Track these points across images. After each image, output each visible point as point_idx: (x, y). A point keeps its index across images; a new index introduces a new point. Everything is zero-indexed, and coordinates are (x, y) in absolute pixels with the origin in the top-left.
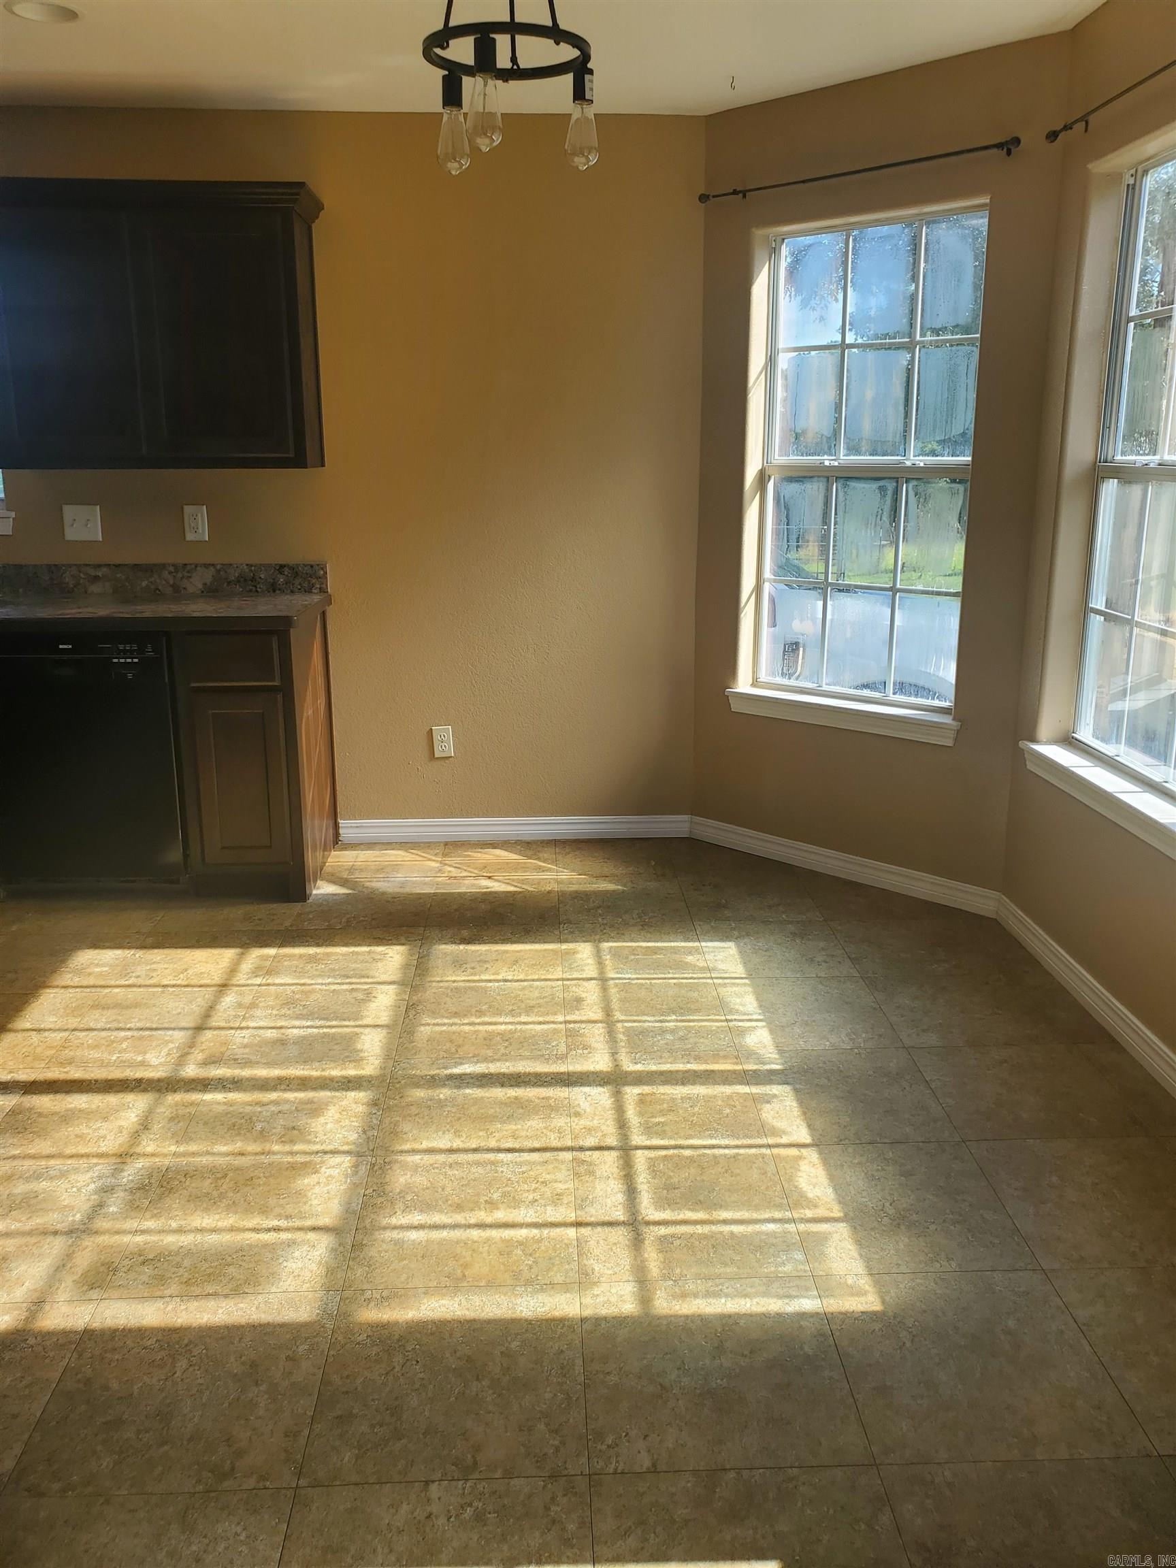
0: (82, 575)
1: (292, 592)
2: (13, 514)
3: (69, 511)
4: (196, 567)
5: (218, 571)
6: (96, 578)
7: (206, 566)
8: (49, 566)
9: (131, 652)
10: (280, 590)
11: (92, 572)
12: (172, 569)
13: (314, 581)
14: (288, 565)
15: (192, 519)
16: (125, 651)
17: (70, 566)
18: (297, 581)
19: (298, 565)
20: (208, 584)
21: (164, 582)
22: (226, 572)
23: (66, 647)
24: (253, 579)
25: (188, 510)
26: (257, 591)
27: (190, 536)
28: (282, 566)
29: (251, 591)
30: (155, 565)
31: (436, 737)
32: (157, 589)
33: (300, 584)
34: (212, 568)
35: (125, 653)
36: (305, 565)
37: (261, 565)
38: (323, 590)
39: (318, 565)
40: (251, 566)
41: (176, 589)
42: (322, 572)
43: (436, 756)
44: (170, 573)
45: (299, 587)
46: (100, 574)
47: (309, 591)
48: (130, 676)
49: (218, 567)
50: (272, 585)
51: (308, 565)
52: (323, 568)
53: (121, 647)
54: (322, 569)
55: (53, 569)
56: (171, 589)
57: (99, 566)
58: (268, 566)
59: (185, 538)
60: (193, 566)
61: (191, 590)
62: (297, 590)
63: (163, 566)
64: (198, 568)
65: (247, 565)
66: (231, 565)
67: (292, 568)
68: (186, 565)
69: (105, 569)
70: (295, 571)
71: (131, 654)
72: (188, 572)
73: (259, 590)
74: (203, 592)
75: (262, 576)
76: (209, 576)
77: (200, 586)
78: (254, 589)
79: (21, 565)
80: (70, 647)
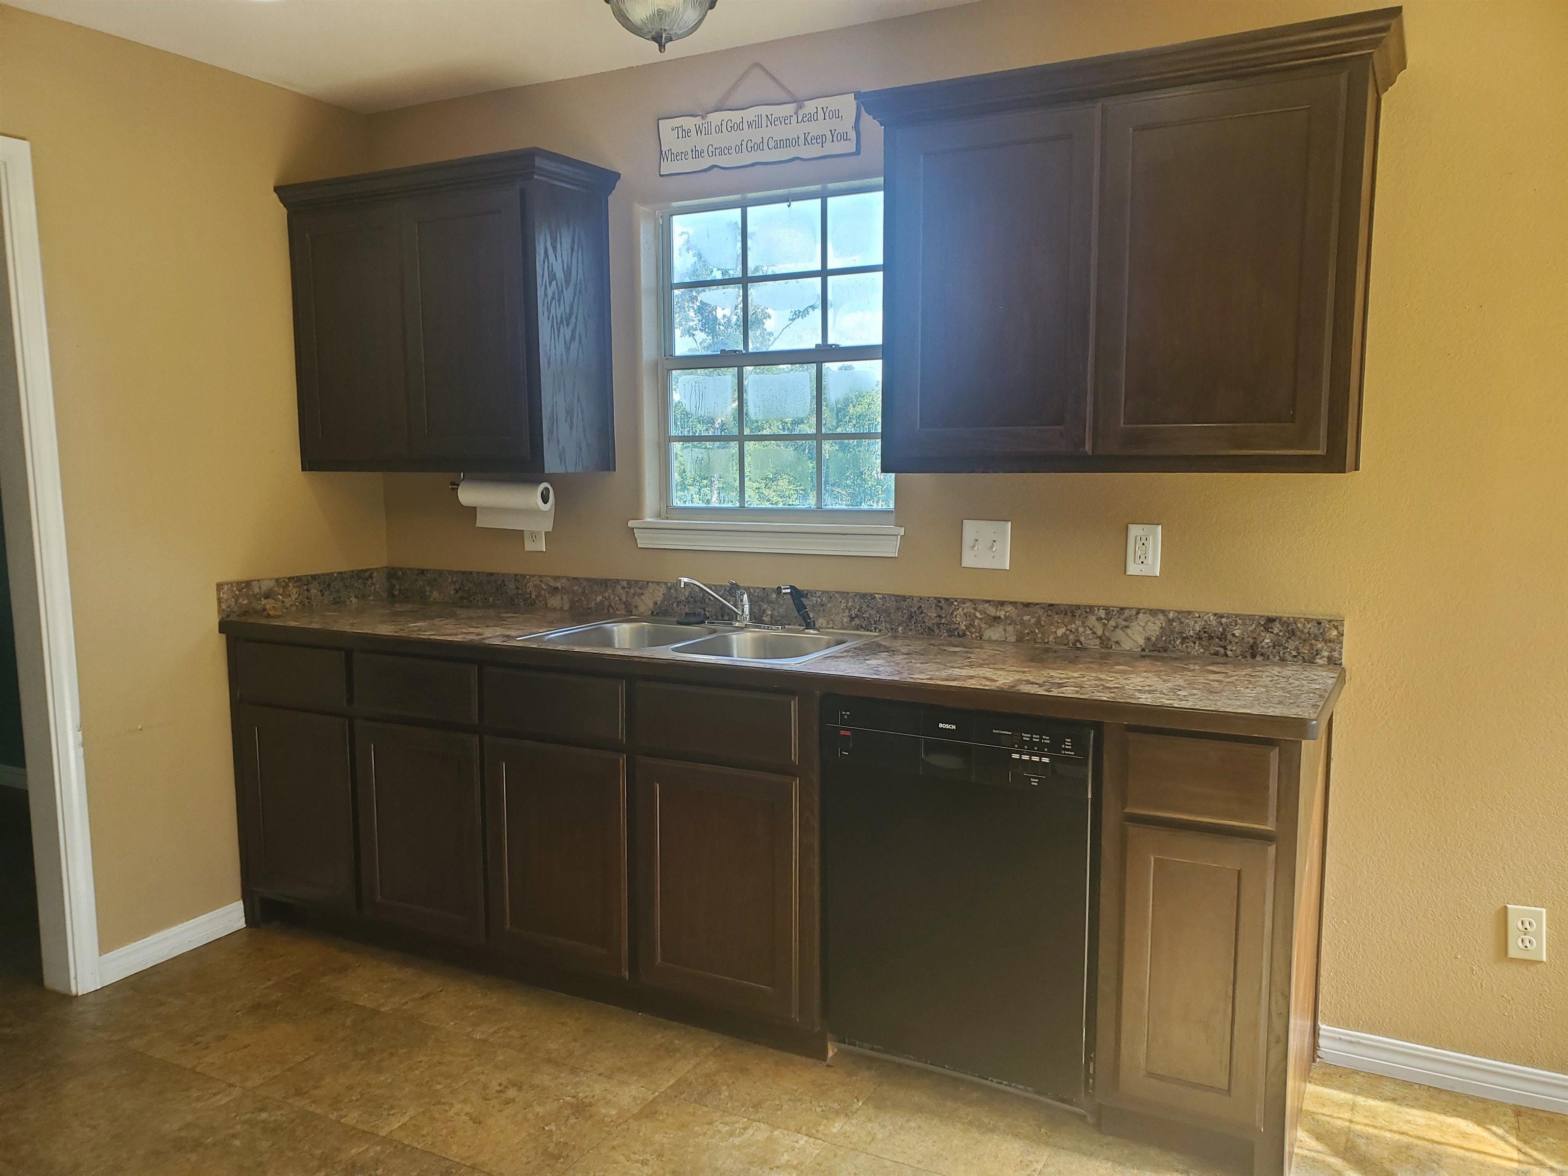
0: (978, 614)
1: (1283, 660)
2: (902, 531)
3: (971, 528)
4: (1138, 613)
5: (1170, 621)
6: (997, 619)
7: (1154, 612)
8: (938, 600)
9: (1041, 746)
10: (1262, 655)
11: (992, 611)
12: (1102, 613)
13: (1319, 646)
14: (1280, 619)
15: (1139, 544)
16: (1031, 744)
17: (964, 601)
18: (1291, 645)
19: (1296, 620)
20: (1154, 639)
21: (1089, 632)
22: (1182, 623)
23: (947, 726)
24: (1223, 637)
25: (1135, 531)
26: (1226, 655)
27: (1133, 569)
28: (1271, 620)
29: (1216, 654)
30: (1078, 607)
31: (1514, 923)
32: (1078, 641)
33: (1297, 649)
34: (1161, 617)
35: (1031, 747)
36: (1308, 620)
37: (1237, 616)
38: (1334, 662)
39: (1330, 621)
40: (1222, 617)
41: (1104, 641)
42: (1335, 633)
43: (1512, 953)
44: (1099, 619)
45: (1295, 653)
46: (1002, 614)
47: (1310, 661)
48: (1034, 782)
49: (1171, 615)
50: (1252, 647)
51: (1312, 620)
52: (1337, 624)
53: (1026, 736)
54: (1336, 628)
55: (941, 603)
56: (1098, 641)
57: (1002, 603)
58: (1246, 619)
59: (1125, 572)
60: (1134, 612)
61: (1127, 645)
62: (1290, 658)
63: (1090, 609)
64: (1141, 616)
65: (1215, 615)
66: (1190, 613)
67: (1285, 623)
68: (1122, 609)
69: (1009, 608)
70: (1290, 628)
71: (1039, 748)
72: (1125, 620)
73: (1229, 653)
74: (1143, 650)
75: (1237, 633)
76: (1154, 627)
77: (1141, 642)
78: (1222, 651)
79: (904, 597)
80: (954, 727)
